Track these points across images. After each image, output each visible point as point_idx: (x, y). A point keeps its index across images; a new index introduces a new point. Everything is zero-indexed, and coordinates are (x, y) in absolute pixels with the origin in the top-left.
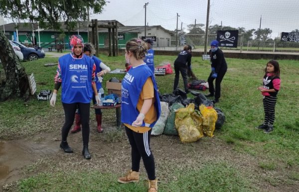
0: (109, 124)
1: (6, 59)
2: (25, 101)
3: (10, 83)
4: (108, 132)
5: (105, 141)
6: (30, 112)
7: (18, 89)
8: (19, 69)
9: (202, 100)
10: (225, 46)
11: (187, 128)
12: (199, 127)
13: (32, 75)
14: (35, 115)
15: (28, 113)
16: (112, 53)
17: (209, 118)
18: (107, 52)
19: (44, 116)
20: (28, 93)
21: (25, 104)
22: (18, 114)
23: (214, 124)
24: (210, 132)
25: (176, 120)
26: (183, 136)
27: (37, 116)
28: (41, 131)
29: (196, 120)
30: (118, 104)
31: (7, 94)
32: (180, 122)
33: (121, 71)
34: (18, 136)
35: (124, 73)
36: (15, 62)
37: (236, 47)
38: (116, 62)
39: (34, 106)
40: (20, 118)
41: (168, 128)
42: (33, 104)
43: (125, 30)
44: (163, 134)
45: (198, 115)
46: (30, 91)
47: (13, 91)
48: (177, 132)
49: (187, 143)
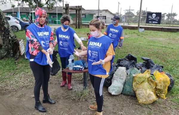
0: (77, 82)
1: (3, 29)
2: (16, 60)
3: (5, 47)
4: (76, 90)
5: (74, 100)
6: (18, 69)
7: (11, 51)
8: (12, 36)
9: (152, 65)
10: (152, 23)
11: (144, 92)
12: (153, 90)
13: (22, 40)
14: (21, 71)
15: (16, 70)
16: (78, 26)
17: (162, 83)
18: (74, 26)
19: (28, 72)
20: (18, 54)
21: (15, 63)
22: (9, 70)
23: (167, 88)
24: (163, 95)
25: (134, 84)
26: (141, 98)
27: (22, 73)
28: (23, 87)
29: (151, 84)
30: (85, 68)
31: (3, 54)
32: (138, 85)
33: (84, 39)
34: (4, 91)
35: (86, 40)
36: (9, 31)
37: (159, 24)
38: (80, 32)
39: (22, 64)
40: (10, 74)
41: (126, 90)
42: (21, 62)
43: (85, 12)
44: (121, 94)
45: (153, 80)
46: (20, 52)
47: (7, 53)
48: (135, 94)
49: (145, 105)
